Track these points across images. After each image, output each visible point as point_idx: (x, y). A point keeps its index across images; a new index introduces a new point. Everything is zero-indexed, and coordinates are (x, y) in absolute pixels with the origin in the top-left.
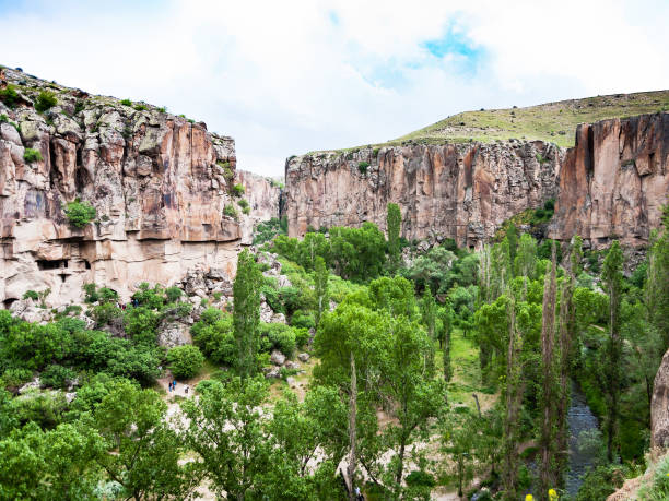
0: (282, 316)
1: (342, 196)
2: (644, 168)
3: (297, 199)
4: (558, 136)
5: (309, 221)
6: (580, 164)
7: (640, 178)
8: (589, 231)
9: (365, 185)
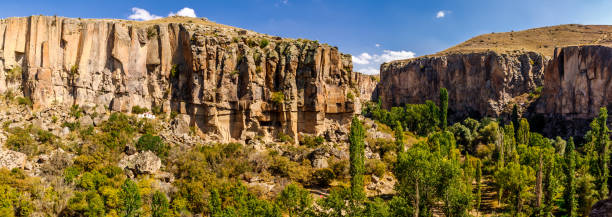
0: (378, 155)
1: (410, 86)
2: (592, 75)
3: (387, 87)
4: (543, 48)
5: (394, 99)
6: (556, 69)
7: (589, 80)
8: (560, 109)
9: (424, 79)
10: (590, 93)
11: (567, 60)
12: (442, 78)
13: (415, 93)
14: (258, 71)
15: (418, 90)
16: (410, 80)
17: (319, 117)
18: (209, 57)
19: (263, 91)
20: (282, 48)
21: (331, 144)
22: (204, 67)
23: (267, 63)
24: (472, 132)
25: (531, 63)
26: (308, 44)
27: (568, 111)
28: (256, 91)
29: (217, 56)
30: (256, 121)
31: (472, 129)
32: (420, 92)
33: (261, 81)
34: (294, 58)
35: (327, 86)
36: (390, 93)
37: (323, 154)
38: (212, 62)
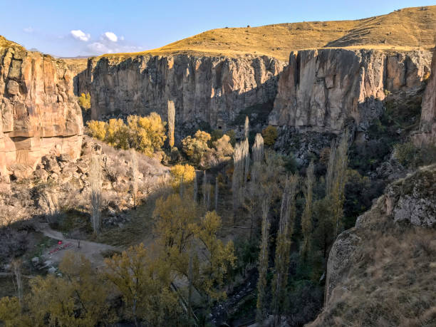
0: (109, 184)
2: (330, 84)
3: (98, 89)
4: (276, 50)
5: (107, 104)
6: (291, 77)
7: (327, 89)
8: (294, 121)
9: (147, 81)
10: (327, 104)
11: (304, 66)
12: (167, 82)
13: (136, 97)
15: (139, 94)
16: (130, 81)
17: (33, 142)
21: (54, 175)
26: (11, 50)
27: (302, 124)
32: (142, 97)
36: (102, 96)
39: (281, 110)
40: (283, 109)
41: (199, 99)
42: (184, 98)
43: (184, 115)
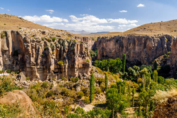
0: (98, 84)
1: (111, 48)
3: (100, 48)
4: (173, 32)
5: (103, 53)
9: (117, 46)
12: (125, 46)
13: (113, 51)
14: (53, 54)
15: (114, 50)
16: (111, 45)
17: (76, 70)
18: (32, 47)
19: (55, 60)
20: (61, 42)
21: (81, 80)
22: (31, 52)
23: (56, 49)
24: (136, 72)
25: (166, 40)
26: (72, 42)
28: (53, 61)
29: (36, 47)
30: (53, 72)
31: (136, 70)
32: (115, 51)
33: (54, 57)
34: (67, 47)
35: (79, 58)
36: (101, 51)
37: (79, 86)
38: (34, 50)
39: (173, 58)
40: (174, 58)
41: (137, 52)
42: (131, 52)
43: (131, 58)
